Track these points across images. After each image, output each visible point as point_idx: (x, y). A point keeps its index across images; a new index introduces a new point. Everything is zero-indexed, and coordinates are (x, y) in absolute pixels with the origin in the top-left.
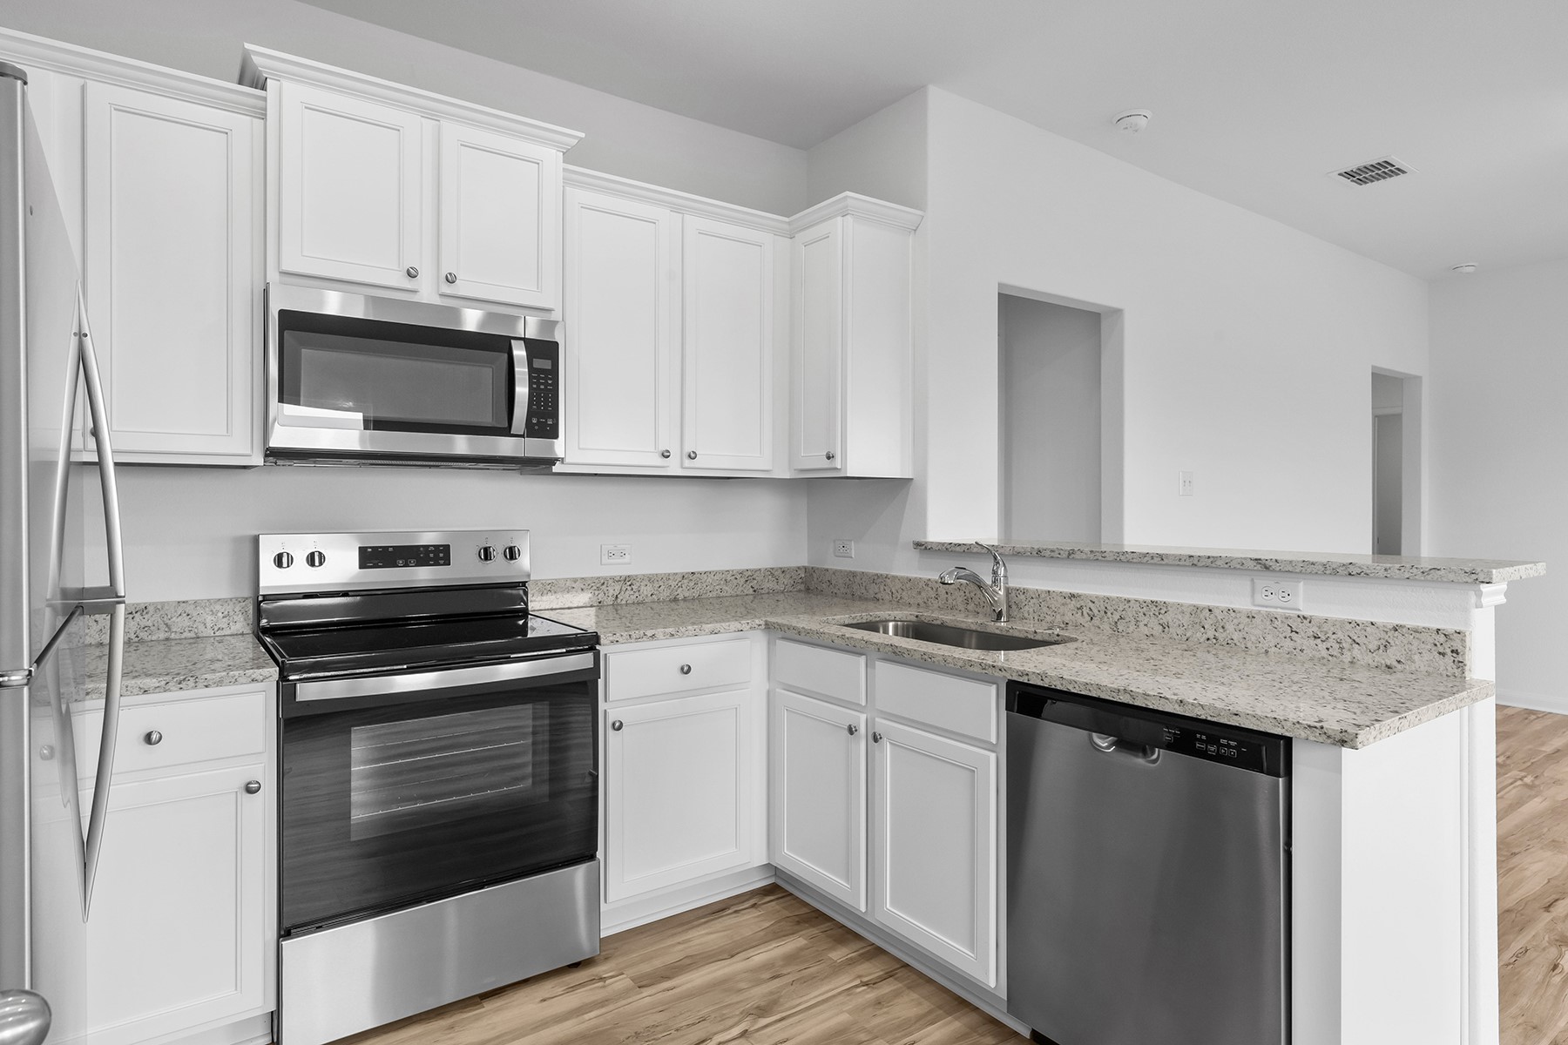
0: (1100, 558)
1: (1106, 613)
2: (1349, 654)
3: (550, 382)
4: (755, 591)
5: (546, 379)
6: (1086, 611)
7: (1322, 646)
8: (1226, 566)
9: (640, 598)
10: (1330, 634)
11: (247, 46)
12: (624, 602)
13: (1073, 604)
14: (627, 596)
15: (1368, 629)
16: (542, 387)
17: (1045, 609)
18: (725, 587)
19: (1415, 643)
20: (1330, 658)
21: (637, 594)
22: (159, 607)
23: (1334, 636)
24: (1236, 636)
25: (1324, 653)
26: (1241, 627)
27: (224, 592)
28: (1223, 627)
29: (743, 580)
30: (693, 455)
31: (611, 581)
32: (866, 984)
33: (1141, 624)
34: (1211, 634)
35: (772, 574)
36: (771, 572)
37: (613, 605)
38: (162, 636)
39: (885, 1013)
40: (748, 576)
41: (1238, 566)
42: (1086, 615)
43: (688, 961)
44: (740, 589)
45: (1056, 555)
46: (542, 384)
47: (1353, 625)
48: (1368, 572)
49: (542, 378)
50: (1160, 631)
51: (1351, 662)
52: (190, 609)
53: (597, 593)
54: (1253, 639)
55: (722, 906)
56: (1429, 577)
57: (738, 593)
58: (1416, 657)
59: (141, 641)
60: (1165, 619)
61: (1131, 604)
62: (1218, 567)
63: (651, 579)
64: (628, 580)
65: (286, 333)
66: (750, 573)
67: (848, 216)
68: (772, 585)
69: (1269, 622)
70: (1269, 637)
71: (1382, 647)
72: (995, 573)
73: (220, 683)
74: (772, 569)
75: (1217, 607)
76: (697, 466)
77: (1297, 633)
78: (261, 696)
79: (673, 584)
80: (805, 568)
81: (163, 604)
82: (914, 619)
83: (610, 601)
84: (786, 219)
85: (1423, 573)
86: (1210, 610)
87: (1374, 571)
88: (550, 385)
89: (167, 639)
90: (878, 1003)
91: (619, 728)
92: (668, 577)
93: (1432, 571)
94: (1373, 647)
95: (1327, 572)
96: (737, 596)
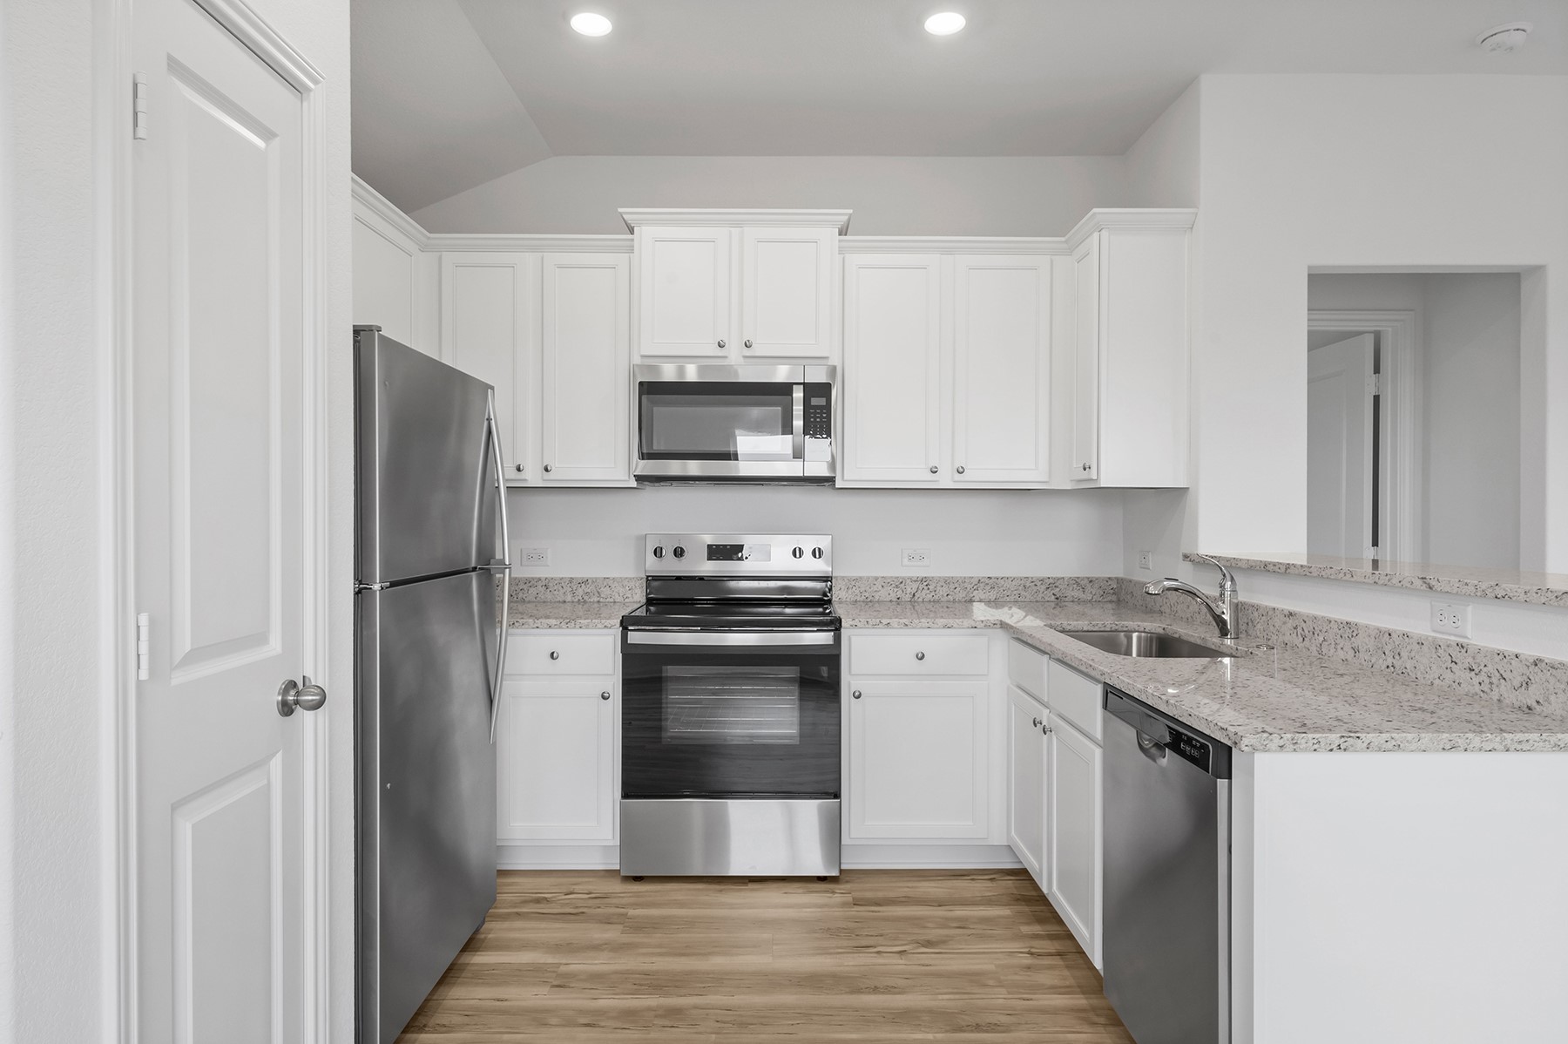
0: (1308, 574)
1: (1314, 634)
2: (1497, 690)
3: (824, 415)
4: (1057, 599)
5: (821, 413)
6: (1300, 630)
7: (1476, 680)
8: (1400, 585)
9: (936, 598)
10: (1482, 667)
11: (620, 210)
12: (920, 600)
13: (1291, 623)
14: (924, 595)
15: (1513, 662)
16: (818, 420)
17: (1272, 628)
18: (1023, 593)
19: (1552, 680)
20: (1482, 694)
21: (933, 594)
22: (595, 580)
23: (1485, 669)
24: (1409, 665)
25: (1477, 688)
26: (1413, 654)
27: (631, 573)
28: (1399, 654)
29: (1044, 587)
30: (961, 470)
31: (908, 581)
32: (1032, 954)
33: (1339, 647)
34: (1390, 661)
35: (1078, 584)
36: (1076, 582)
37: (910, 601)
38: (596, 599)
39: (1029, 976)
40: (1051, 584)
41: (1409, 585)
42: (1300, 636)
43: (904, 899)
44: (1041, 595)
45: (1276, 569)
46: (818, 417)
47: (1501, 656)
48: (1511, 595)
49: (818, 413)
50: (1353, 655)
51: (1499, 700)
52: (610, 583)
53: (896, 590)
54: (1422, 668)
55: (966, 873)
56: (1561, 603)
57: (1038, 599)
58: (1552, 698)
59: (585, 602)
60: (1357, 642)
61: (1331, 625)
62: (1393, 586)
63: (947, 581)
64: (924, 581)
65: (644, 397)
66: (1051, 581)
67: (1103, 231)
68: (1077, 594)
69: (1434, 650)
70: (1434, 667)
71: (1524, 685)
72: (1222, 587)
73: (587, 627)
74: (1078, 578)
75: (1395, 632)
76: (966, 479)
77: (1456, 663)
78: (611, 639)
79: (969, 586)
80: (1117, 579)
81: (596, 579)
82: (1161, 631)
83: (908, 598)
84: (1063, 239)
85: (1557, 597)
86: (1390, 635)
87: (1516, 594)
88: (824, 418)
89: (599, 602)
90: (1029, 968)
91: (859, 697)
92: (964, 580)
93: (1564, 596)
94: (1517, 684)
95: (1479, 594)
96: (1037, 601)
